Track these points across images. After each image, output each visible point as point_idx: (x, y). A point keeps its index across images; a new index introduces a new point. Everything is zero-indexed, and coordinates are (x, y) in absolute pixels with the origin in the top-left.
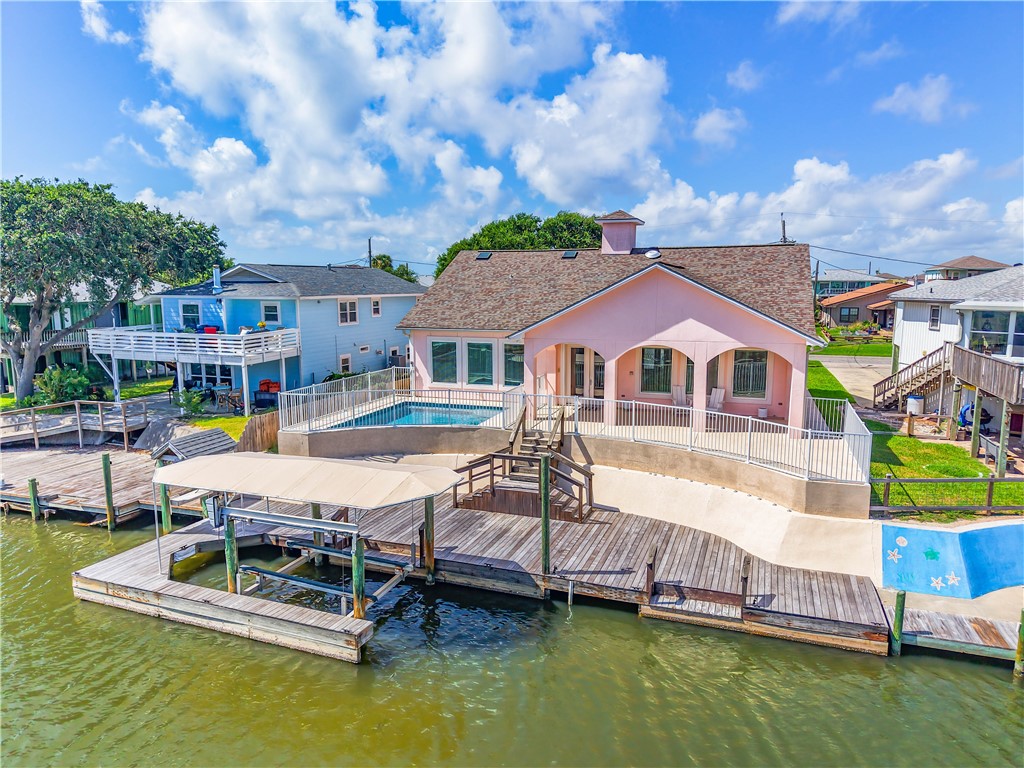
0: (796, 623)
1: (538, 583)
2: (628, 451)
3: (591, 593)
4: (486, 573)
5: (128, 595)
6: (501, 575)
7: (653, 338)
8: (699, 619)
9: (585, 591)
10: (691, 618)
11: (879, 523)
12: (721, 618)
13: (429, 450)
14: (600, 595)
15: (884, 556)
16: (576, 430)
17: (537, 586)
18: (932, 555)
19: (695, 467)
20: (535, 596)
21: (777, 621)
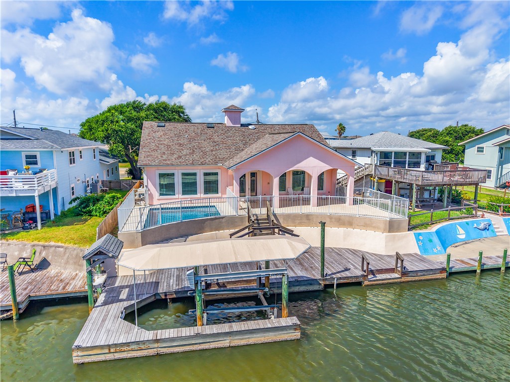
0: (419, 274)
1: (321, 282)
2: (299, 219)
3: (345, 281)
4: (295, 284)
5: (130, 348)
6: (303, 283)
7: (296, 166)
8: (386, 281)
9: (342, 281)
10: (382, 282)
11: (412, 233)
12: (393, 279)
13: (199, 232)
14: (348, 281)
15: (418, 245)
16: (273, 212)
17: (320, 284)
18: (431, 241)
19: (332, 222)
20: (319, 289)
21: (413, 275)
